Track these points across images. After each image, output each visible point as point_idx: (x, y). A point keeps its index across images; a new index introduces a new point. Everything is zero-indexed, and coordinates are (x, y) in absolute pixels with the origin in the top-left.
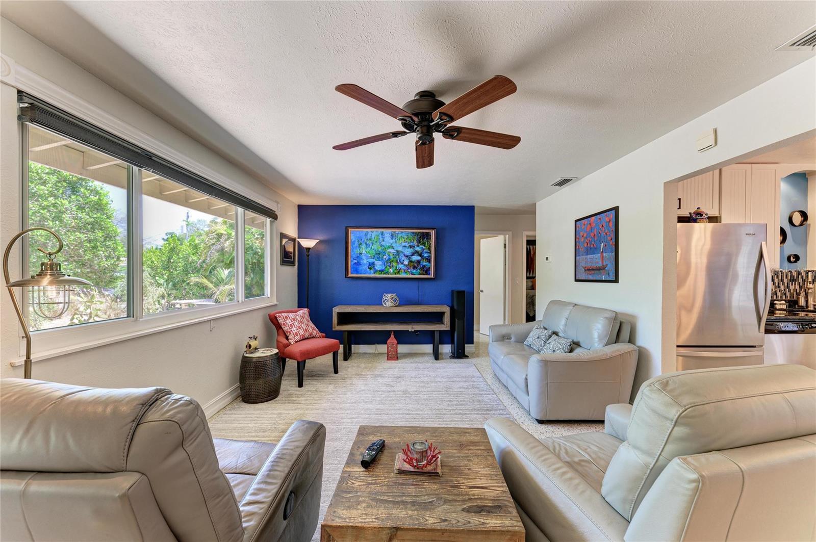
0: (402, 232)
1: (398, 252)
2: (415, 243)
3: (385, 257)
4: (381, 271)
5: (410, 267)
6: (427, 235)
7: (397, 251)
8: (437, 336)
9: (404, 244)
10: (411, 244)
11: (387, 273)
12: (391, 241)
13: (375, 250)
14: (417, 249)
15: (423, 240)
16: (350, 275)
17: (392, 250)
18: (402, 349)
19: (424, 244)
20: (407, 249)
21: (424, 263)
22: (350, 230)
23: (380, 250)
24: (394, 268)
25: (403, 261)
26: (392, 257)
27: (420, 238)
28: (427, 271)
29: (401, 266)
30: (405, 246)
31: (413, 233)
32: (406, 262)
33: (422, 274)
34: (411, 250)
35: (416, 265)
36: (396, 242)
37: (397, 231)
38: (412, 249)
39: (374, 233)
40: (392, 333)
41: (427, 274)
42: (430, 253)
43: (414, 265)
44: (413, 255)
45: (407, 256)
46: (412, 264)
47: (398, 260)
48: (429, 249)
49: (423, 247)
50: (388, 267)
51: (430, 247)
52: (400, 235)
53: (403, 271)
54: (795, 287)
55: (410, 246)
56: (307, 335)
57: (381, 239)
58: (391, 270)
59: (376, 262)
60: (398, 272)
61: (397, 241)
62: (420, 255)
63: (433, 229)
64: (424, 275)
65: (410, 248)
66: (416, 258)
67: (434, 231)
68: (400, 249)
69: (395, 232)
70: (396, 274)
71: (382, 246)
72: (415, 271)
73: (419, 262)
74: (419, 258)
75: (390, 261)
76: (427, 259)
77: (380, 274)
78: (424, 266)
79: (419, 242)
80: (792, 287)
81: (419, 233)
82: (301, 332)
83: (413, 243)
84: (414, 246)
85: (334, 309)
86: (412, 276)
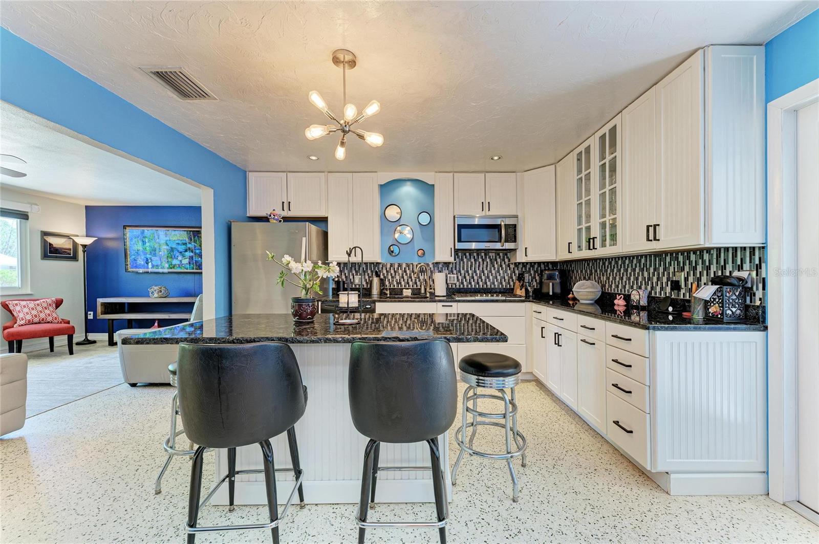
0: (174, 231)
1: (173, 249)
2: (188, 240)
3: (160, 253)
4: (158, 266)
5: (184, 262)
6: (198, 234)
9: (177, 242)
11: (164, 267)
12: (166, 239)
13: (151, 247)
14: (189, 246)
15: (194, 238)
16: (129, 270)
17: (167, 247)
19: (195, 242)
20: (180, 247)
21: (196, 259)
22: (127, 228)
23: (156, 246)
24: (170, 263)
25: (178, 256)
26: (167, 253)
27: (191, 236)
28: (199, 266)
29: (175, 261)
30: (178, 244)
31: (185, 231)
32: (180, 258)
33: (195, 269)
34: (184, 247)
35: (189, 260)
37: (170, 230)
38: (184, 246)
39: (149, 231)
40: (157, 321)
41: (199, 269)
42: (201, 250)
44: (186, 251)
45: (181, 252)
46: (186, 259)
47: (173, 256)
48: (200, 246)
49: (195, 245)
50: (164, 262)
52: (173, 233)
53: (178, 266)
54: (424, 277)
55: (183, 243)
56: (36, 320)
57: (156, 237)
58: (167, 265)
59: (153, 258)
60: (174, 267)
61: (171, 239)
62: (193, 252)
63: (201, 228)
66: (189, 254)
68: (174, 246)
69: (168, 231)
70: (171, 268)
71: (157, 243)
72: (188, 266)
73: (191, 258)
74: (191, 254)
75: (165, 257)
76: (199, 255)
77: (157, 269)
78: (196, 262)
79: (191, 240)
80: (422, 278)
81: (190, 231)
83: (186, 240)
84: (186, 244)
85: (98, 299)
86: (186, 271)
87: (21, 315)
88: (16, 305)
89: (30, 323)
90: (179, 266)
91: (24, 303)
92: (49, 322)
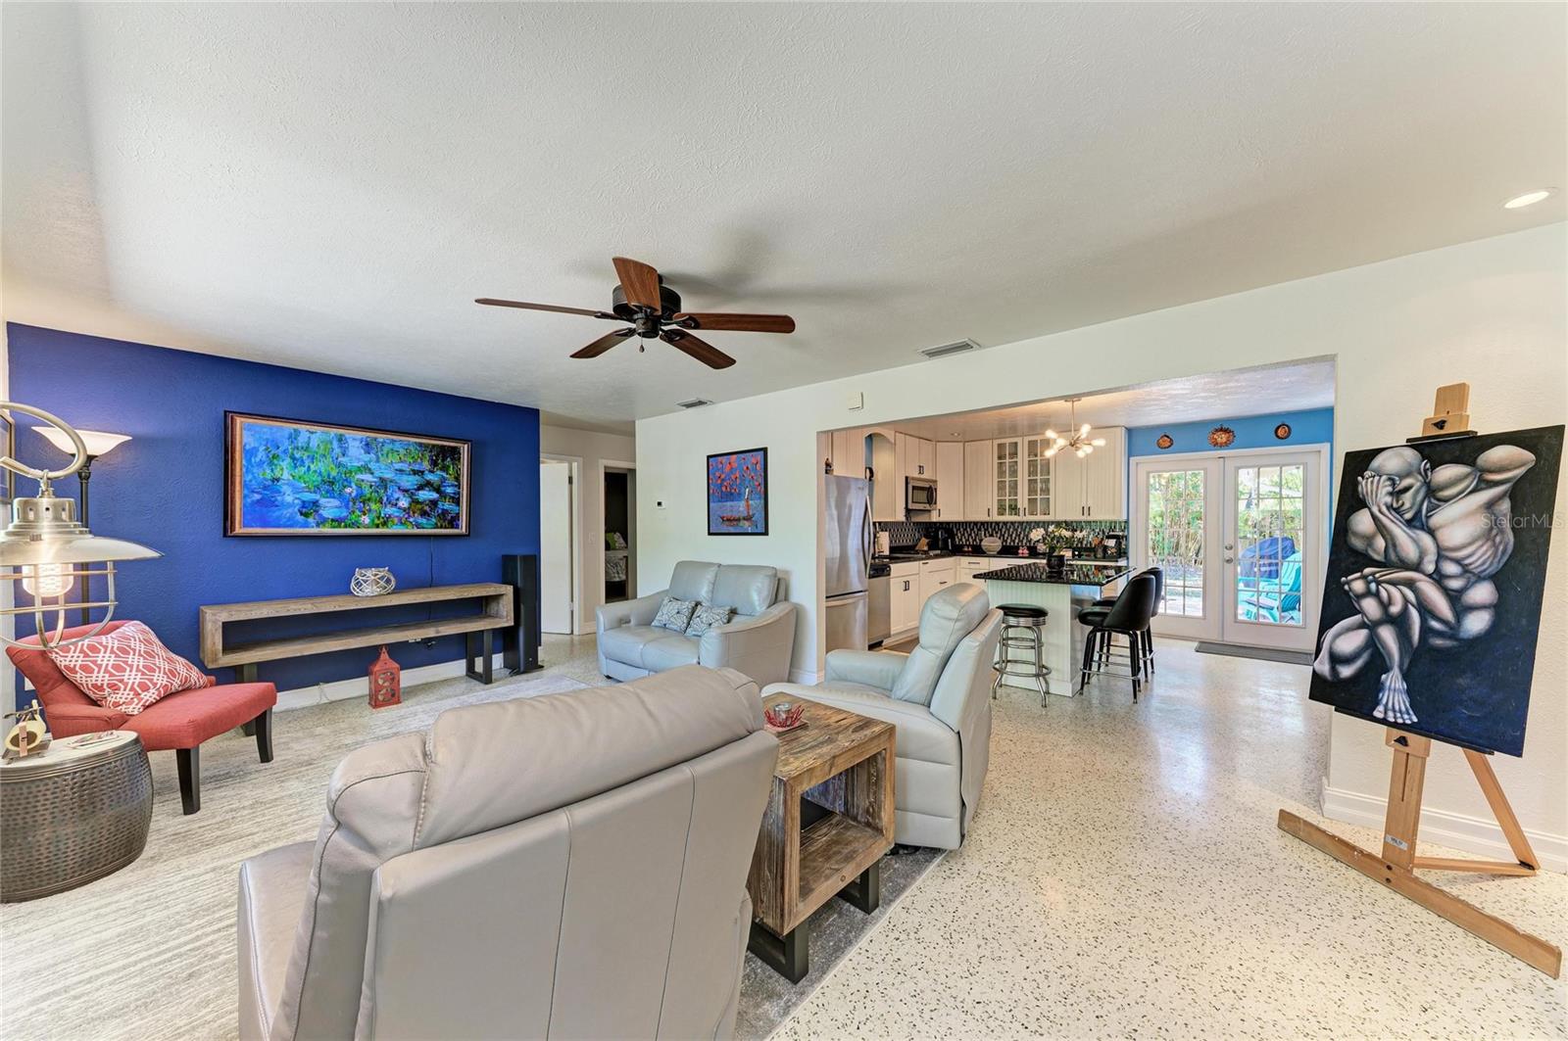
0: (393, 441)
1: (383, 482)
2: (426, 465)
3: (348, 490)
4: (338, 521)
5: (414, 513)
6: (454, 453)
7: (382, 480)
8: (488, 640)
9: (398, 466)
10: (416, 468)
11: (355, 525)
12: (367, 457)
13: (320, 474)
14: (430, 477)
15: (443, 461)
16: (239, 530)
17: (368, 477)
19: (445, 469)
20: (405, 477)
21: (447, 505)
22: (238, 420)
23: (334, 473)
24: (374, 514)
25: (398, 499)
26: (367, 491)
27: (437, 456)
28: (453, 522)
29: (390, 510)
30: (401, 471)
31: (421, 445)
32: (404, 503)
33: (441, 527)
34: (414, 480)
35: (427, 508)
36: (378, 461)
37: (381, 437)
38: (417, 477)
39: (316, 436)
40: (384, 650)
41: (452, 527)
42: (459, 486)
44: (421, 488)
46: (419, 506)
47: (385, 499)
48: (457, 479)
49: (444, 475)
50: (358, 513)
51: (459, 475)
52: (386, 449)
53: (396, 520)
55: (413, 470)
56: (176, 684)
57: (337, 451)
58: (366, 519)
59: (323, 501)
60: (385, 524)
61: (381, 459)
62: (438, 490)
63: (465, 441)
64: (446, 528)
65: (415, 474)
66: (426, 495)
67: (466, 446)
68: (388, 475)
69: (375, 439)
70: (377, 526)
71: (339, 465)
72: (424, 521)
73: (434, 503)
75: (362, 500)
76: (453, 498)
77: (334, 527)
78: (445, 512)
79: (434, 463)
81: (434, 446)
82: (160, 679)
83: (421, 464)
84: (423, 472)
86: (416, 531)
90: (400, 519)
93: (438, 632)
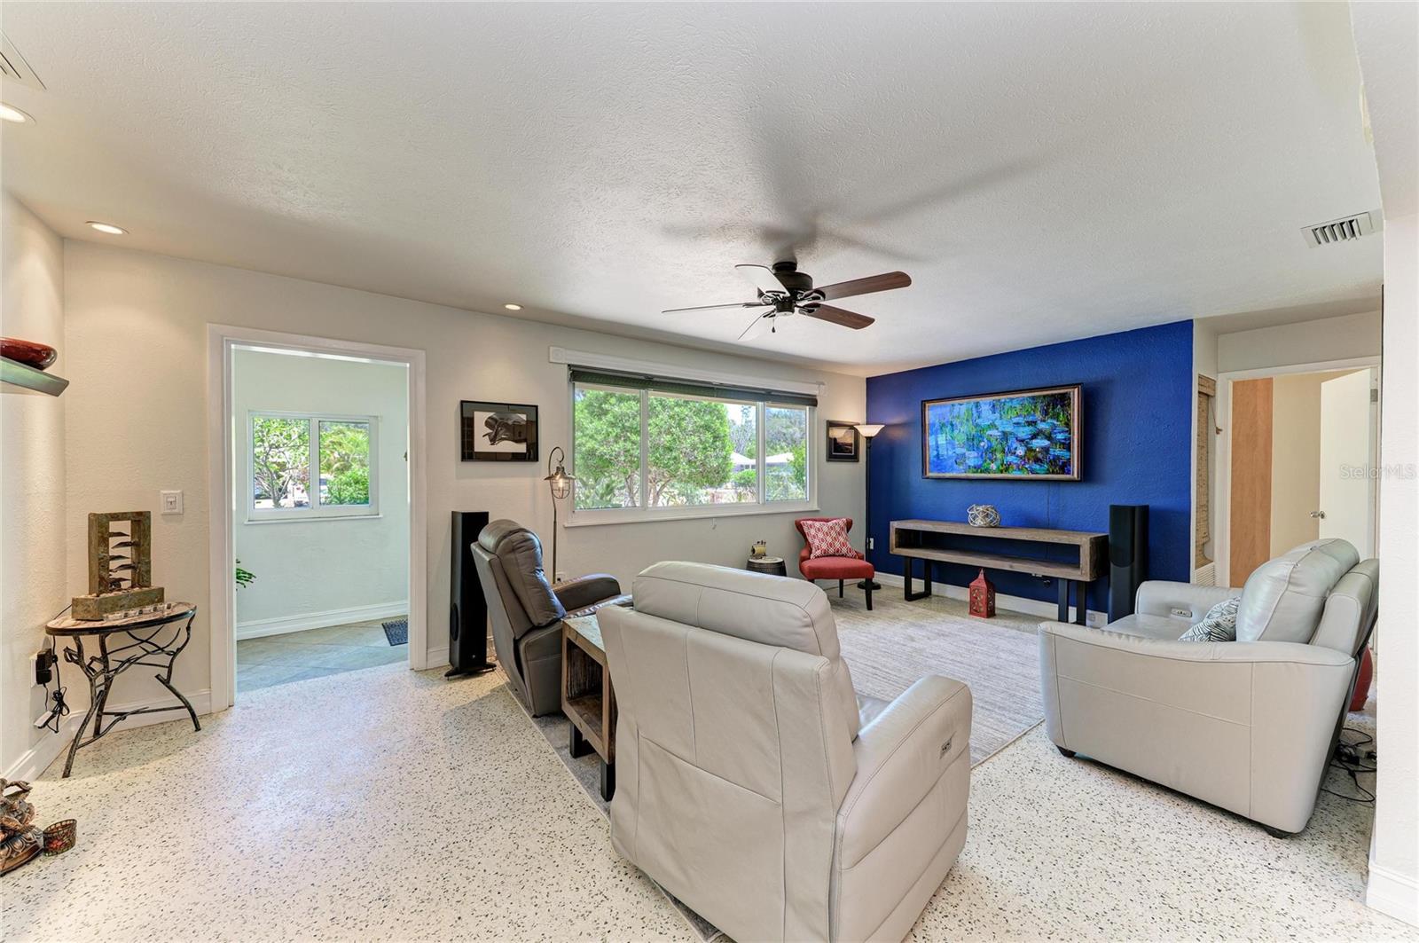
0: (1012, 399)
1: (1005, 435)
2: (1038, 415)
3: (982, 444)
4: (977, 468)
5: (1029, 460)
6: (1063, 400)
7: (1004, 433)
8: (1062, 589)
9: (1015, 420)
10: (1030, 419)
11: (987, 471)
12: (993, 417)
13: (966, 434)
14: (1042, 426)
15: (1053, 409)
16: (930, 474)
17: (994, 432)
18: (1003, 601)
19: (1056, 417)
20: (1021, 429)
21: (1057, 451)
22: (927, 405)
23: (973, 432)
24: (999, 462)
25: (1016, 449)
26: (994, 443)
27: (1048, 405)
28: (1064, 467)
29: (1010, 458)
30: (1018, 424)
31: (1033, 398)
32: (1021, 452)
33: (1053, 473)
34: (1029, 430)
35: (1040, 456)
36: (1001, 418)
37: (1003, 398)
38: (1031, 428)
39: (963, 407)
40: (982, 571)
41: (1063, 473)
42: (1069, 432)
43: (1034, 457)
44: (1034, 437)
45: (1022, 441)
46: (1033, 454)
47: (1006, 449)
48: (1067, 425)
49: (1056, 423)
50: (988, 461)
51: (1069, 420)
52: (1008, 405)
53: (1015, 467)
55: (1027, 422)
56: (831, 551)
57: (975, 415)
58: (994, 466)
59: (967, 453)
60: (1007, 470)
61: (1004, 416)
62: (1049, 438)
63: (1074, 385)
64: (1057, 473)
65: (1029, 425)
66: (1039, 443)
67: (1076, 390)
68: (1009, 429)
69: (999, 400)
70: (1002, 472)
71: (977, 425)
72: (1038, 467)
73: (1046, 450)
74: (1046, 443)
75: (991, 450)
76: (1064, 444)
77: (974, 472)
78: (1056, 458)
79: (1046, 413)
81: (1044, 396)
82: (824, 546)
83: (1034, 415)
84: (1035, 422)
85: (891, 523)
86: (1031, 476)
87: (817, 542)
88: (811, 526)
89: (826, 555)
90: (1018, 467)
91: (817, 524)
92: (843, 556)
93: (1011, 567)
